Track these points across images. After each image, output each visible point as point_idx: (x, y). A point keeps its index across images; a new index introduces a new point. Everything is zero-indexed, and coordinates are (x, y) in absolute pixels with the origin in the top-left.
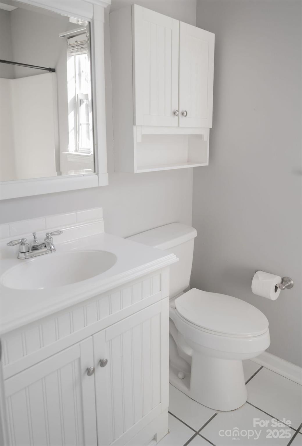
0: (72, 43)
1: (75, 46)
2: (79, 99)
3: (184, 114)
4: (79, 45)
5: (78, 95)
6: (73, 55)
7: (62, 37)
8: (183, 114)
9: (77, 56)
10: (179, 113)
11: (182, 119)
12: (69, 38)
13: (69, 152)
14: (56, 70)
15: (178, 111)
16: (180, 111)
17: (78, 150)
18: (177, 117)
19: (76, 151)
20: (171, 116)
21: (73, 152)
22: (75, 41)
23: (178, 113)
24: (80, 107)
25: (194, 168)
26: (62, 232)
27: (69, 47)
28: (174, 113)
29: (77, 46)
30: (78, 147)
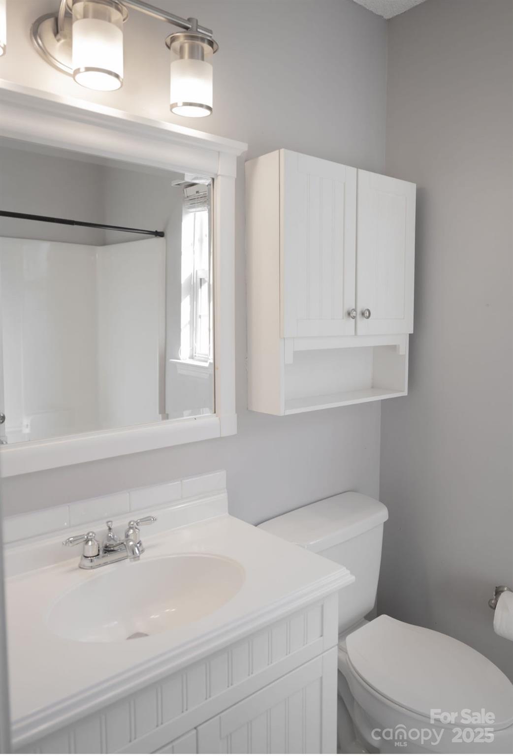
0: (191, 195)
1: (195, 199)
2: (198, 277)
3: (366, 314)
4: (201, 198)
5: (197, 271)
6: (191, 212)
7: (177, 186)
8: (363, 314)
9: (198, 213)
10: (356, 314)
11: (362, 322)
12: (186, 187)
13: (179, 359)
14: (165, 234)
15: (355, 310)
16: (359, 311)
17: (194, 356)
18: (354, 320)
19: (192, 357)
20: (343, 318)
21: (186, 359)
22: (196, 191)
23: (354, 314)
24: (200, 290)
25: (383, 401)
26: (155, 520)
27: (185, 200)
28: (349, 314)
29: (198, 198)
30: (194, 351)
